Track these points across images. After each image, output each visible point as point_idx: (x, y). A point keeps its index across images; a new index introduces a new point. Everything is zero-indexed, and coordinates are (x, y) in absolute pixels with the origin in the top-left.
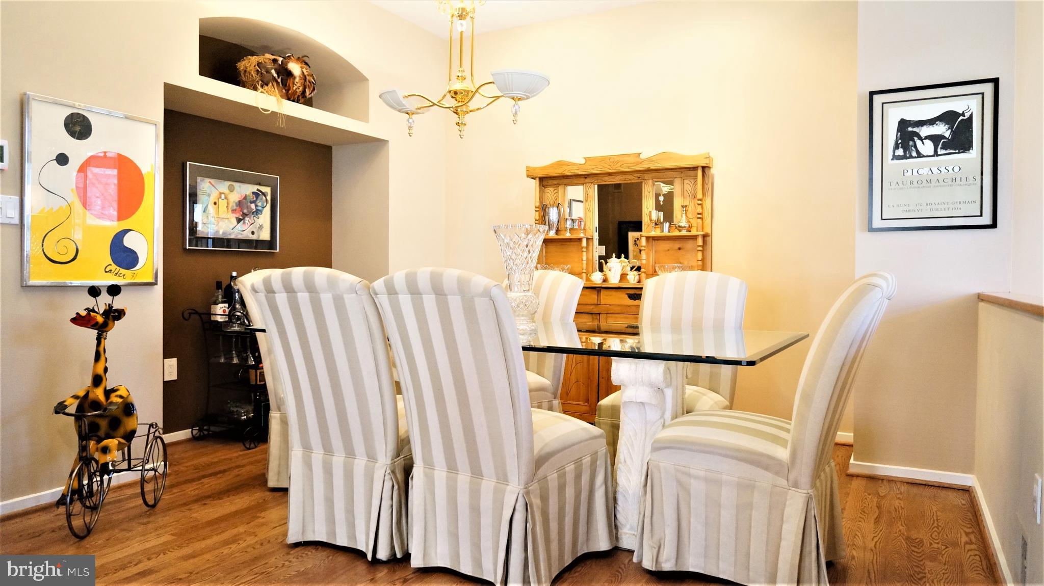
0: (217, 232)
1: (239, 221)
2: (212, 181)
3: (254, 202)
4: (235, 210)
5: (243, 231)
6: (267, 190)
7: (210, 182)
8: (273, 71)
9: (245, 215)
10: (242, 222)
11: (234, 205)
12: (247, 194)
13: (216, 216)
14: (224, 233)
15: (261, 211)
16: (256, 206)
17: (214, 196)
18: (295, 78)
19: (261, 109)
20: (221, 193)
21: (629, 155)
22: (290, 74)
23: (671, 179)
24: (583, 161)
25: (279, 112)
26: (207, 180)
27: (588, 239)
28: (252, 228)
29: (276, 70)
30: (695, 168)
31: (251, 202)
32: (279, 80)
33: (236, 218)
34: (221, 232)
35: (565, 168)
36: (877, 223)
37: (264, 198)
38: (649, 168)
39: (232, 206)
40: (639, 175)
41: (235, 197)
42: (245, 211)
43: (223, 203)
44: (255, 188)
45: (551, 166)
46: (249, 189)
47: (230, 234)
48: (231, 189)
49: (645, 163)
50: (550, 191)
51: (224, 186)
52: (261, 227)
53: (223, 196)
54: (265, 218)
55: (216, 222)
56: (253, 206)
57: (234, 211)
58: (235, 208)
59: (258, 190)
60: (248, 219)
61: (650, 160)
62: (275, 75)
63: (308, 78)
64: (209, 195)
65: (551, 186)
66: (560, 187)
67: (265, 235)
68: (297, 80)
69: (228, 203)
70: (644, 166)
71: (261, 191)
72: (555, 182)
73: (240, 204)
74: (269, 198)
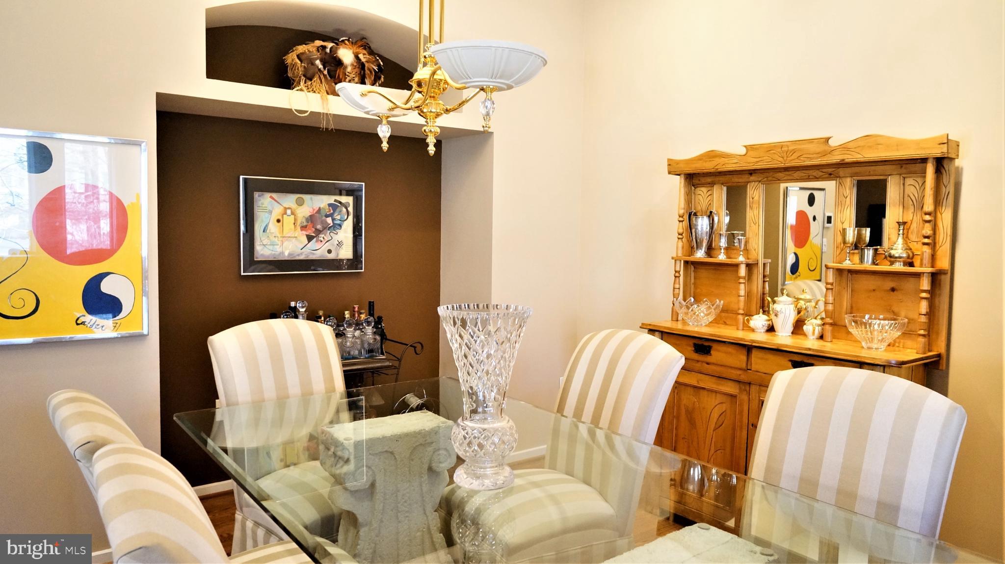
0: (282, 253)
1: (310, 238)
2: (274, 195)
3: (331, 215)
4: (306, 227)
5: (318, 250)
6: (349, 200)
7: (271, 197)
8: (318, 62)
9: (318, 232)
10: (315, 239)
11: (304, 220)
12: (322, 206)
13: (279, 236)
14: (290, 254)
15: (340, 226)
16: (333, 220)
17: (277, 211)
18: (346, 67)
19: (296, 110)
20: (286, 209)
21: (811, 141)
22: (339, 63)
23: (881, 178)
24: (743, 151)
25: (321, 111)
26: (267, 195)
27: (749, 266)
28: (328, 246)
29: (321, 61)
30: (924, 160)
31: (327, 216)
32: (326, 72)
33: (307, 236)
34: (286, 254)
35: (718, 161)
37: (344, 210)
38: (843, 160)
39: (302, 223)
40: (830, 170)
41: (304, 212)
42: (319, 227)
43: (288, 220)
44: (331, 199)
45: (700, 158)
46: (323, 201)
47: (298, 255)
48: (300, 203)
49: (835, 153)
50: (702, 192)
51: (290, 200)
52: (340, 244)
53: (289, 212)
54: (346, 233)
55: (279, 243)
56: (329, 220)
57: (303, 228)
58: (305, 224)
59: (336, 201)
60: (323, 236)
61: (844, 147)
62: (321, 67)
63: (366, 65)
64: (270, 212)
65: (703, 185)
66: (715, 187)
67: (346, 253)
68: (349, 69)
69: (295, 220)
70: (835, 158)
71: (340, 203)
72: (709, 180)
73: (311, 219)
74: (351, 209)
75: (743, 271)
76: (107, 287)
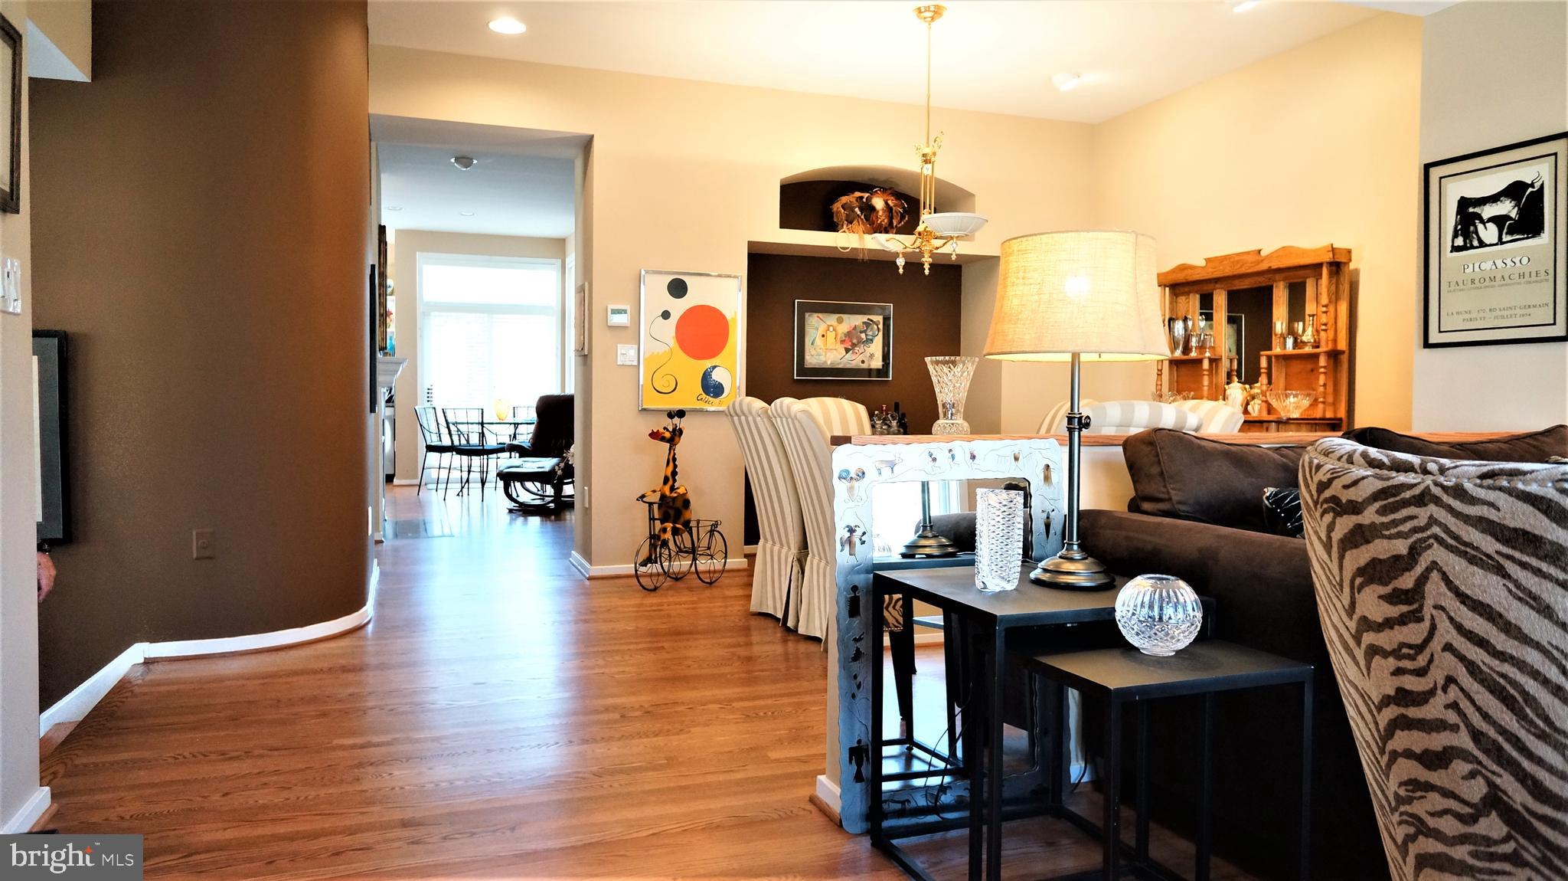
0: (826, 362)
1: (847, 351)
2: (820, 315)
3: (865, 332)
4: (844, 341)
5: (853, 361)
6: (880, 318)
7: (818, 317)
8: (857, 209)
9: (854, 345)
10: (851, 352)
11: (843, 335)
12: (857, 324)
13: (824, 348)
14: (831, 363)
15: (872, 340)
16: (866, 335)
17: (822, 327)
18: (878, 212)
19: (841, 248)
20: (829, 326)
21: (1248, 253)
22: (873, 209)
23: (1299, 280)
24: (1203, 263)
25: (859, 247)
26: (816, 315)
27: (1212, 361)
28: (861, 358)
29: (859, 208)
30: (1319, 266)
31: (861, 332)
32: (863, 217)
33: (845, 348)
34: (829, 363)
35: (1190, 271)
36: (1434, 338)
37: (876, 327)
38: (1270, 267)
39: (841, 337)
40: (1269, 276)
41: (843, 328)
42: (855, 341)
43: (831, 335)
44: (865, 318)
45: (1173, 271)
46: (858, 320)
47: (838, 364)
48: (840, 321)
49: (1265, 262)
50: (1182, 299)
51: (832, 319)
52: (872, 356)
53: (831, 329)
54: (876, 347)
55: (824, 354)
56: (863, 336)
57: (842, 342)
58: (844, 338)
59: (868, 319)
60: (858, 349)
61: (1270, 256)
62: (859, 213)
63: (894, 208)
64: (817, 329)
65: (1183, 294)
66: (1191, 295)
67: (877, 363)
68: (880, 213)
69: (836, 335)
70: (1264, 266)
71: (872, 321)
72: (1186, 289)
73: (849, 334)
74: (881, 326)
75: (1206, 364)
76: (717, 376)
